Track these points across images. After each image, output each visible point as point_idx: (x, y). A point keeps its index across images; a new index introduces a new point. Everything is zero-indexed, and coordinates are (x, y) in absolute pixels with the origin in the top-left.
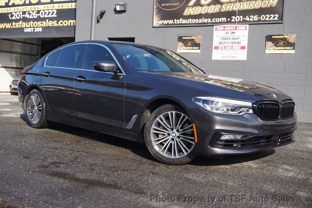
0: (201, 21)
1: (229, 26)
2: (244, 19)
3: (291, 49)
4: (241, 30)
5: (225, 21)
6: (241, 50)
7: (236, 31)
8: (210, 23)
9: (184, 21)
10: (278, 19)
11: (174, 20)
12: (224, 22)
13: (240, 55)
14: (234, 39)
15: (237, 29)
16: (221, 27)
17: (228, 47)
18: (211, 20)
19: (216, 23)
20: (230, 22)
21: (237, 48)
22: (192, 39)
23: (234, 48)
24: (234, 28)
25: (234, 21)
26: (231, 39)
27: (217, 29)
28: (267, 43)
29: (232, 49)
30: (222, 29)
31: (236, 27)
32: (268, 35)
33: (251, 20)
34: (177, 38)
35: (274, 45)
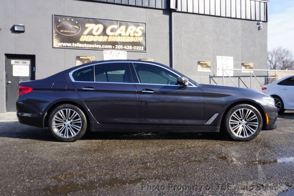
0: (93, 46)
1: (114, 51)
2: (123, 47)
5: (111, 48)
8: (101, 48)
9: (80, 45)
10: (143, 50)
11: (72, 43)
12: (110, 49)
15: (120, 54)
16: (108, 52)
18: (101, 46)
19: (105, 48)
20: (114, 49)
22: (88, 59)
24: (118, 53)
25: (117, 48)
27: (106, 53)
30: (110, 53)
32: (139, 59)
33: (128, 48)
34: (75, 57)
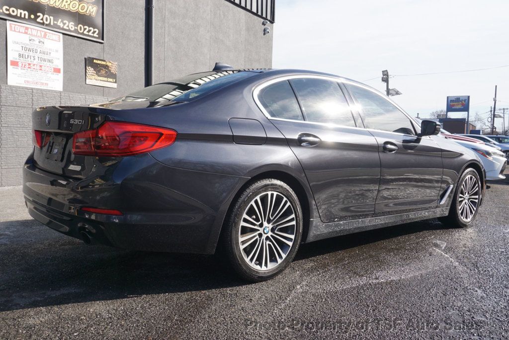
2: (55, 22)
3: (113, 82)
4: (52, 40)
5: (27, 17)
6: (55, 73)
7: (45, 39)
10: (97, 36)
12: (25, 19)
13: (53, 81)
14: (44, 53)
17: (34, 65)
19: (10, 15)
20: (35, 21)
21: (47, 69)
23: (43, 68)
24: (43, 34)
25: (42, 22)
26: (38, 52)
27: (13, 29)
28: (87, 68)
29: (41, 70)
30: (23, 30)
31: (45, 33)
33: (65, 27)
35: (95, 72)
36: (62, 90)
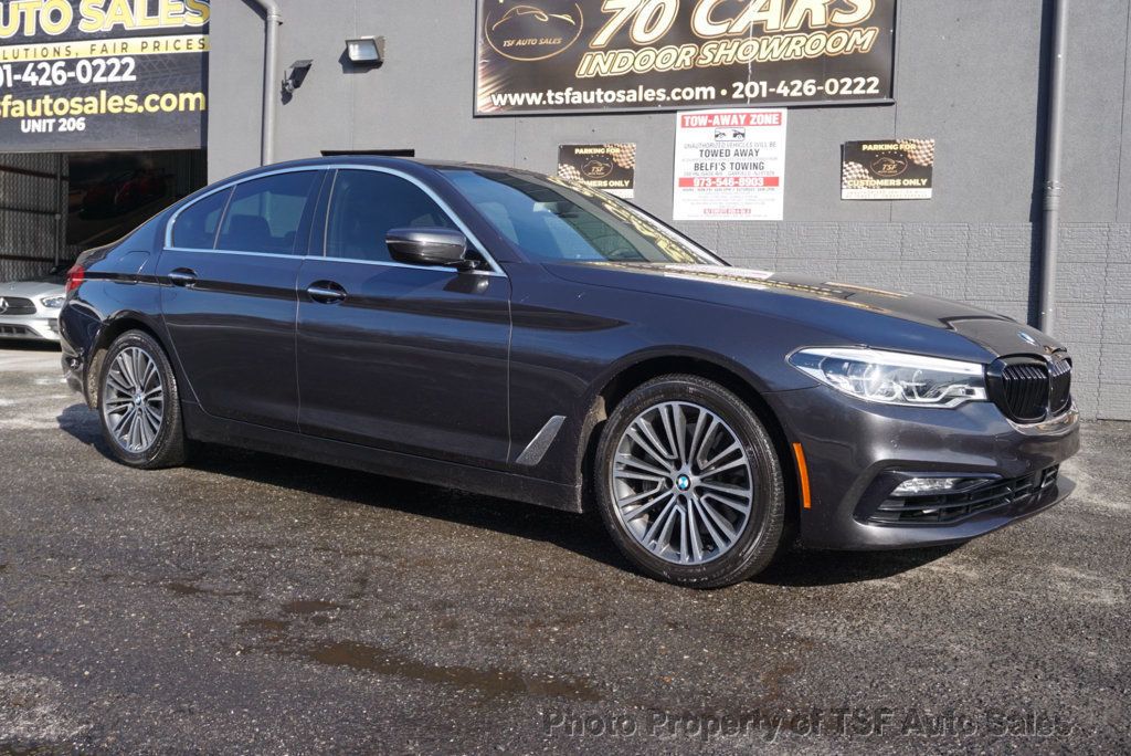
0: (633, 96)
1: (725, 114)
2: (772, 90)
3: (922, 187)
4: (763, 125)
5: (713, 96)
6: (766, 188)
7: (747, 128)
8: (664, 103)
9: (579, 97)
10: (877, 91)
11: (545, 93)
12: (709, 101)
13: (763, 203)
14: (744, 153)
15: (752, 122)
16: (698, 116)
17: (723, 179)
18: (668, 94)
19: (682, 102)
20: (728, 101)
21: (751, 182)
23: (741, 182)
24: (743, 118)
25: (742, 96)
26: (732, 153)
27: (687, 124)
28: (845, 165)
29: (736, 185)
30: (704, 121)
31: (748, 115)
32: (850, 142)
33: (795, 93)
34: (556, 151)
35: (867, 171)
36: (781, 218)
